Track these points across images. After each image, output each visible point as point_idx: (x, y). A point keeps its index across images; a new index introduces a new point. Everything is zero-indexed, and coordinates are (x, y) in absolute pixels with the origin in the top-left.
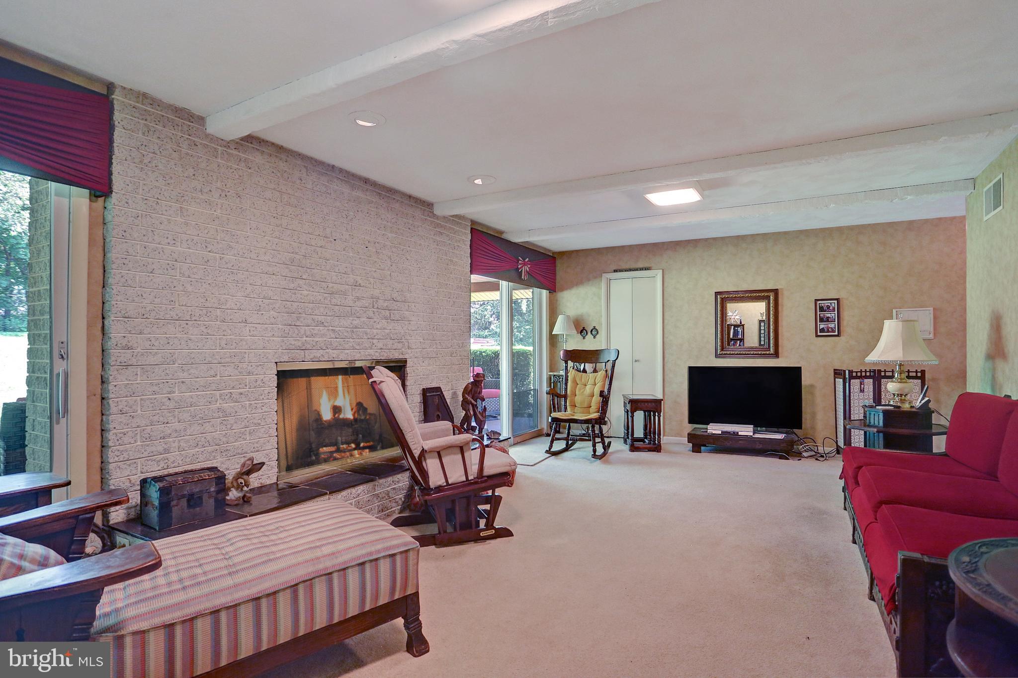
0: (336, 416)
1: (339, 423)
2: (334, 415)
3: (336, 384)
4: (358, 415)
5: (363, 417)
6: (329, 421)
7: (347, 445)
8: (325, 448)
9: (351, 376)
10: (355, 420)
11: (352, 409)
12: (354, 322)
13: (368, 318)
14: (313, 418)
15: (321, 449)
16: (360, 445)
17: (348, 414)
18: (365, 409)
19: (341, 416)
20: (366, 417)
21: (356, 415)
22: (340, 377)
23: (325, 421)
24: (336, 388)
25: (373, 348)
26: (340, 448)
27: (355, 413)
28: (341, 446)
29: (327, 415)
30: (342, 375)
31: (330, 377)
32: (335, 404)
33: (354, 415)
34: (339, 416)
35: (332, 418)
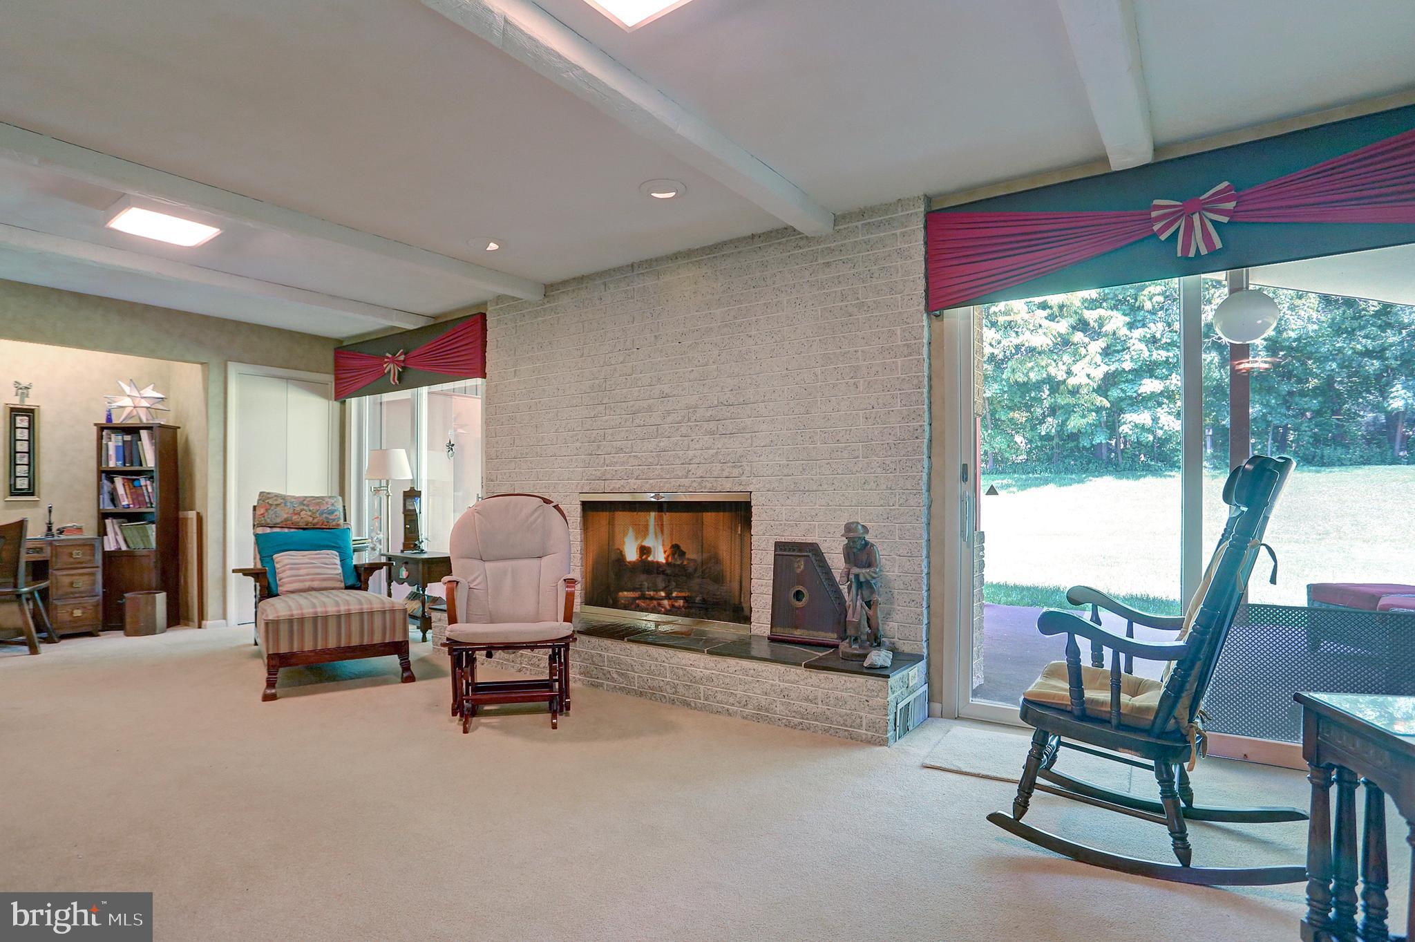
0: (644, 557)
1: (646, 567)
2: (641, 557)
3: (647, 521)
4: (672, 559)
5: (679, 562)
6: (634, 562)
7: (655, 593)
8: (625, 593)
9: (667, 513)
10: (668, 564)
11: (665, 552)
12: (662, 444)
13: (681, 436)
14: (613, 557)
15: (620, 593)
16: (672, 594)
17: (660, 556)
18: (682, 554)
19: (650, 559)
20: (682, 563)
21: (670, 560)
22: (653, 514)
23: (630, 562)
24: (646, 527)
25: (690, 476)
26: (645, 594)
27: (668, 556)
28: (647, 593)
29: (631, 555)
30: (655, 512)
31: (639, 513)
32: (643, 544)
33: (667, 559)
34: (647, 558)
35: (638, 560)
